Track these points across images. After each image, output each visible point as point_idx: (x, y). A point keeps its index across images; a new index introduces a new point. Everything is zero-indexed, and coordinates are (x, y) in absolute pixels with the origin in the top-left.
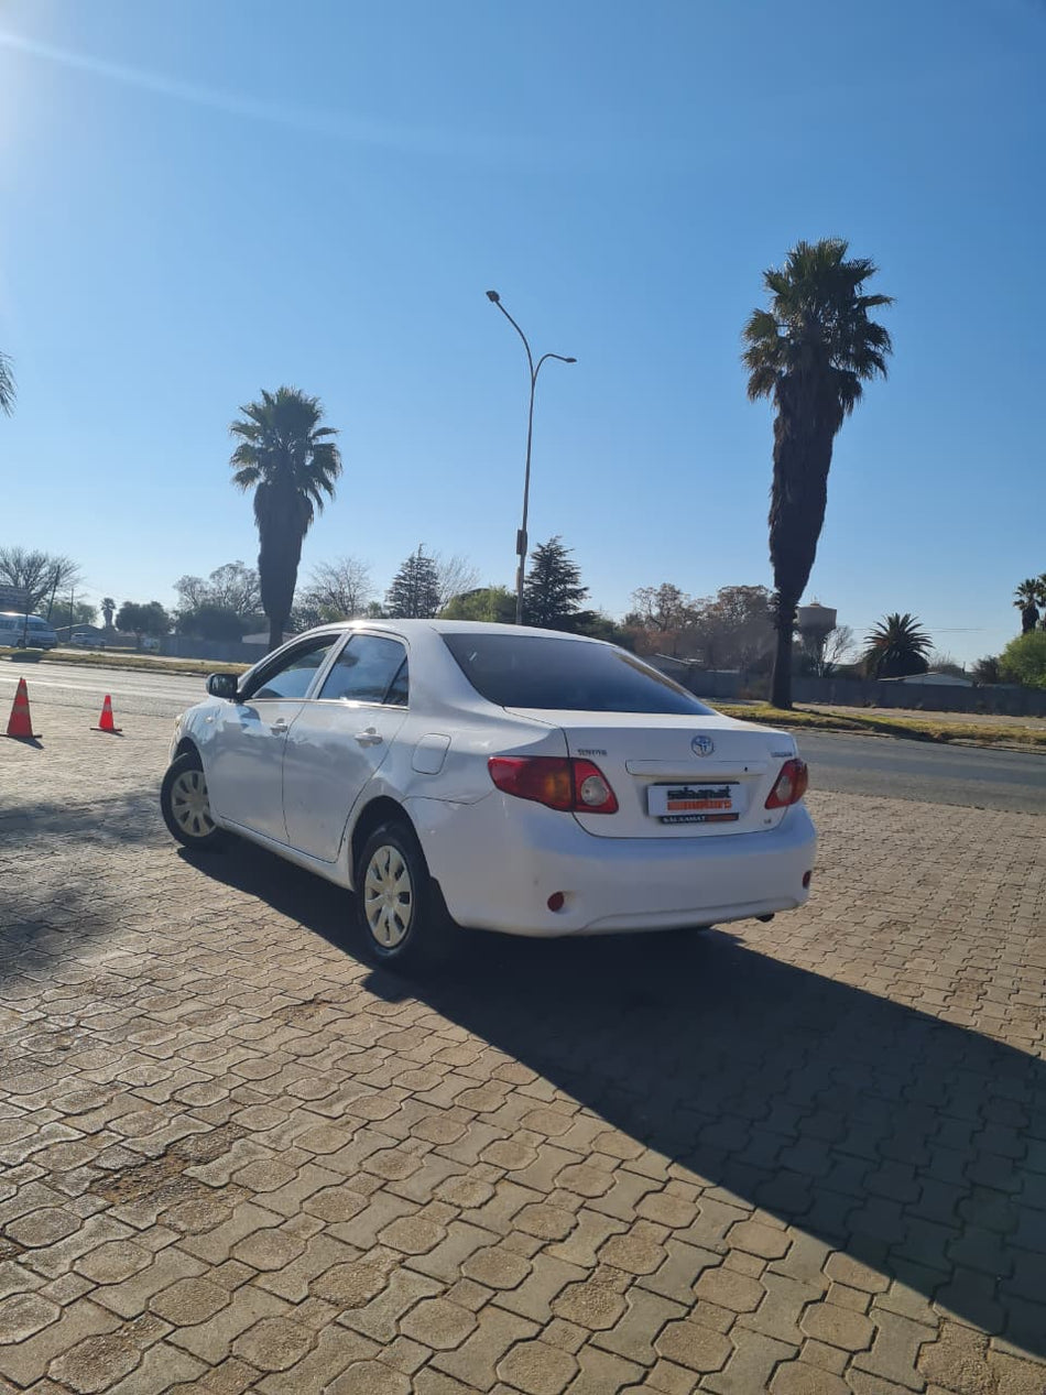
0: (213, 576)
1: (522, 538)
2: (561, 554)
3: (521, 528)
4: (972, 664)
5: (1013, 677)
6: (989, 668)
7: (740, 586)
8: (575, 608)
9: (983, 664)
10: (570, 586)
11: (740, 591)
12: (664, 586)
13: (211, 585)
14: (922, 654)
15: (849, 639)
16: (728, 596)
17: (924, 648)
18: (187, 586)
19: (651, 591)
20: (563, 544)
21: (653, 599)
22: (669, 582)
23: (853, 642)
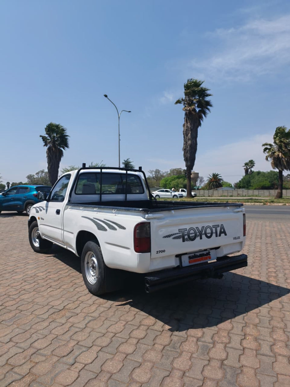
0: (36, 174)
2: (129, 162)
4: (233, 184)
11: (175, 170)
13: (36, 176)
15: (203, 180)
16: (173, 171)
17: (222, 181)
18: (29, 177)
19: (153, 171)
20: (130, 160)
21: (154, 173)
22: (157, 169)
23: (204, 181)
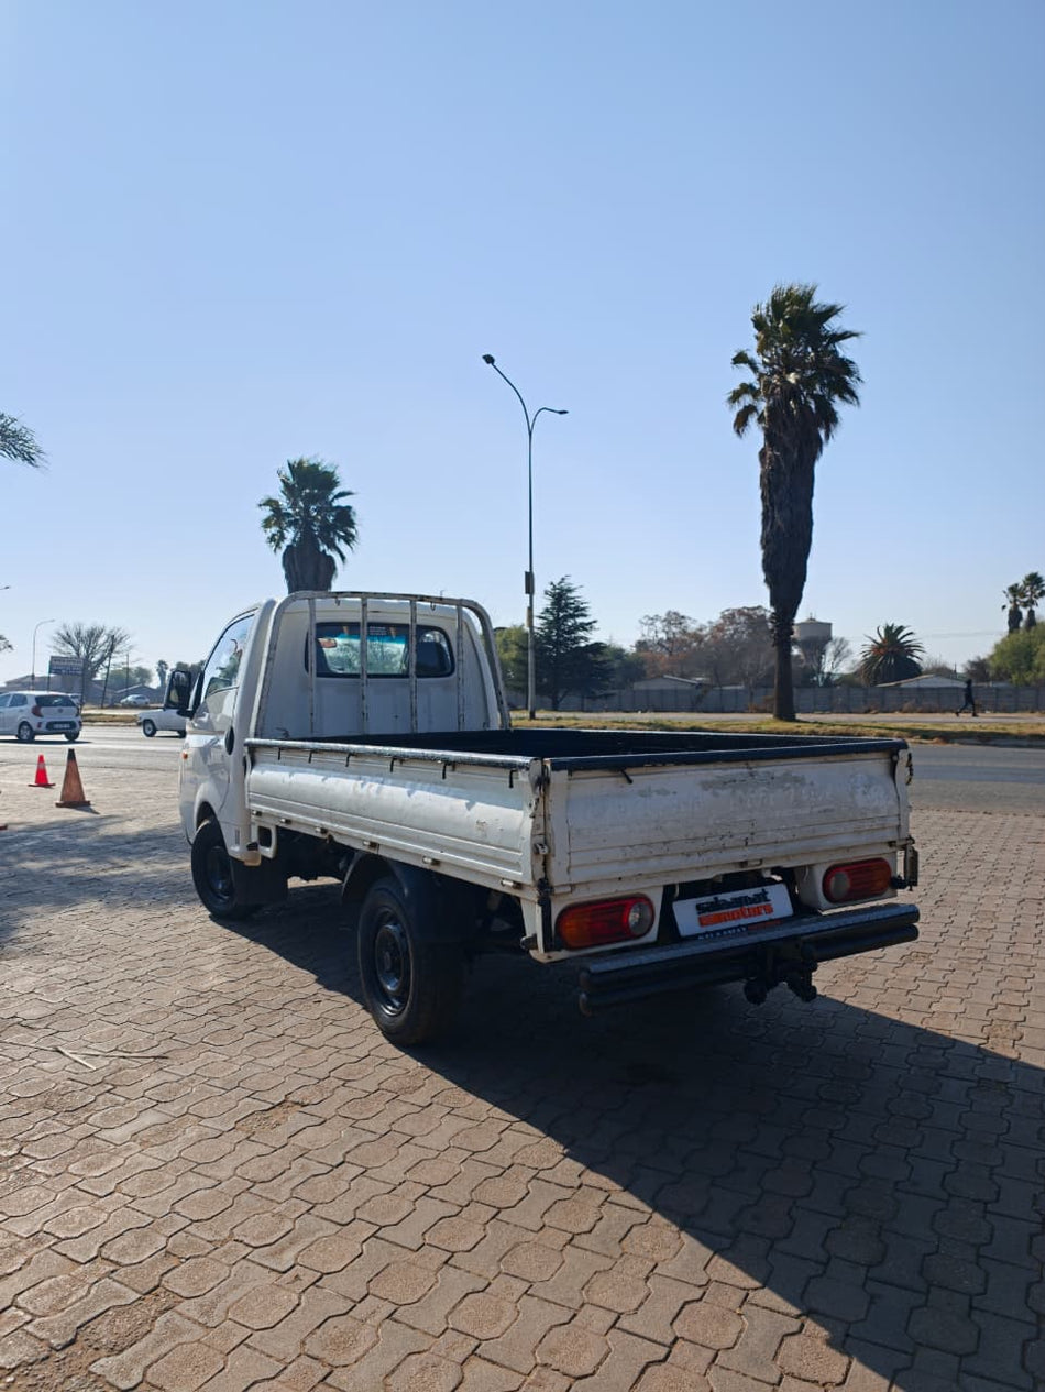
1: (529, 577)
2: (570, 591)
3: (528, 571)
4: (963, 665)
5: (1002, 675)
6: (979, 669)
7: (741, 606)
8: (586, 639)
9: (973, 664)
10: (579, 620)
11: (740, 611)
12: (669, 613)
14: (915, 659)
15: (845, 650)
16: (730, 618)
17: (917, 653)
19: (657, 618)
20: (572, 582)
21: (659, 625)
22: (674, 609)
23: (849, 652)
